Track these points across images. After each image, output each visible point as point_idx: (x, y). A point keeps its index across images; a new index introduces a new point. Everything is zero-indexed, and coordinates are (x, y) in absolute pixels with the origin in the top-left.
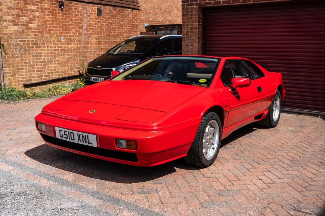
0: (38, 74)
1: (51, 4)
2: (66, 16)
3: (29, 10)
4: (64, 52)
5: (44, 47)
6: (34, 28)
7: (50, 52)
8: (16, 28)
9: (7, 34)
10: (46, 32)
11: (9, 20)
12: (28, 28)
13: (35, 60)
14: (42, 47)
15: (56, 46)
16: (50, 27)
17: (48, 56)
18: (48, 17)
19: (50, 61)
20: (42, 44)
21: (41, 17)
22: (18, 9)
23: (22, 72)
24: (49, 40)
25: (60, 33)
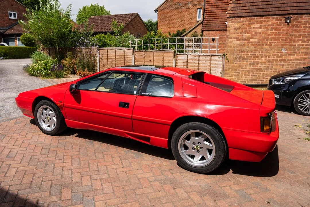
0: (252, 78)
1: (276, 20)
2: (292, 30)
3: (252, 28)
4: (283, 62)
5: (262, 57)
6: (255, 42)
7: (267, 61)
8: (238, 42)
9: (231, 47)
10: (266, 45)
11: (234, 37)
12: (249, 42)
13: (251, 67)
14: (260, 57)
15: (275, 57)
16: (271, 40)
17: (265, 64)
18: (270, 32)
19: (266, 69)
20: (260, 55)
21: (263, 33)
22: (242, 28)
23: (238, 75)
24: (268, 51)
25: (282, 45)
